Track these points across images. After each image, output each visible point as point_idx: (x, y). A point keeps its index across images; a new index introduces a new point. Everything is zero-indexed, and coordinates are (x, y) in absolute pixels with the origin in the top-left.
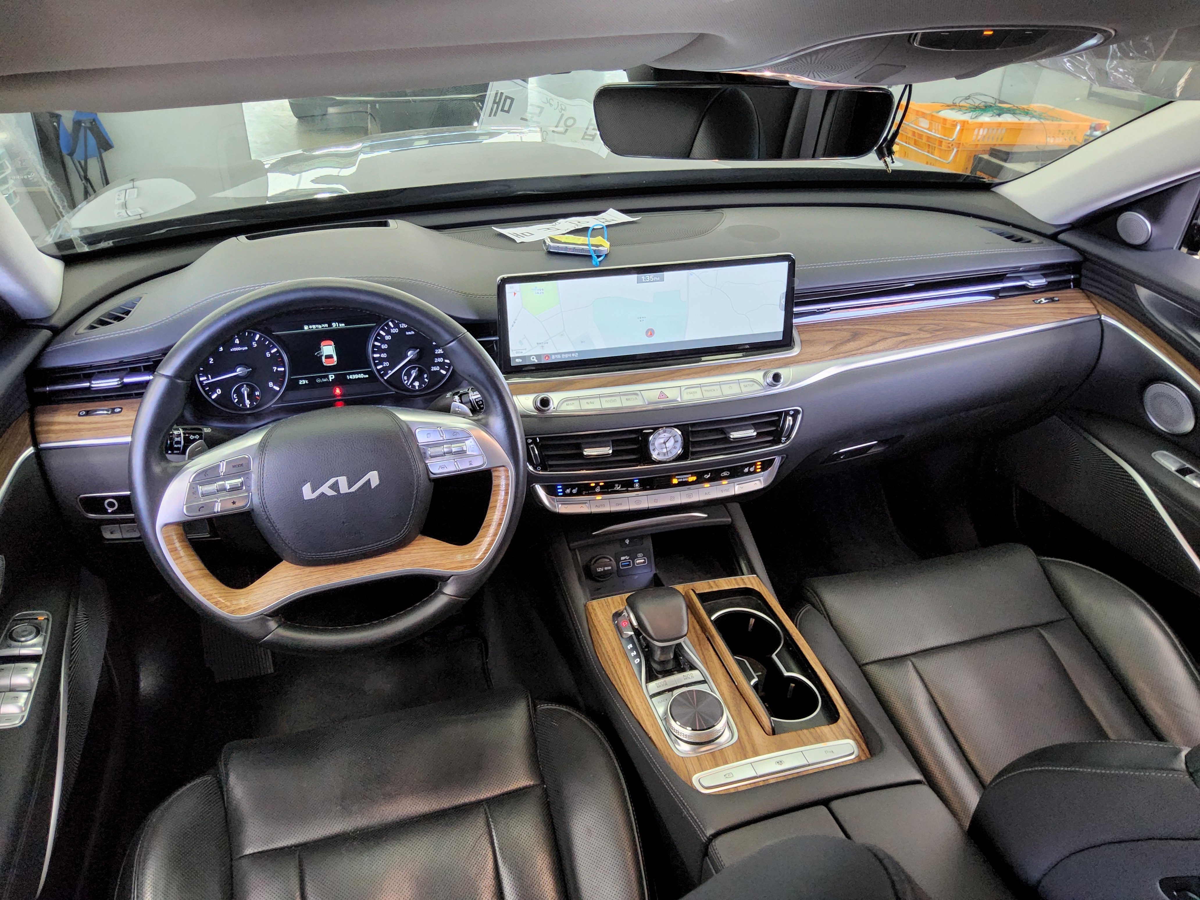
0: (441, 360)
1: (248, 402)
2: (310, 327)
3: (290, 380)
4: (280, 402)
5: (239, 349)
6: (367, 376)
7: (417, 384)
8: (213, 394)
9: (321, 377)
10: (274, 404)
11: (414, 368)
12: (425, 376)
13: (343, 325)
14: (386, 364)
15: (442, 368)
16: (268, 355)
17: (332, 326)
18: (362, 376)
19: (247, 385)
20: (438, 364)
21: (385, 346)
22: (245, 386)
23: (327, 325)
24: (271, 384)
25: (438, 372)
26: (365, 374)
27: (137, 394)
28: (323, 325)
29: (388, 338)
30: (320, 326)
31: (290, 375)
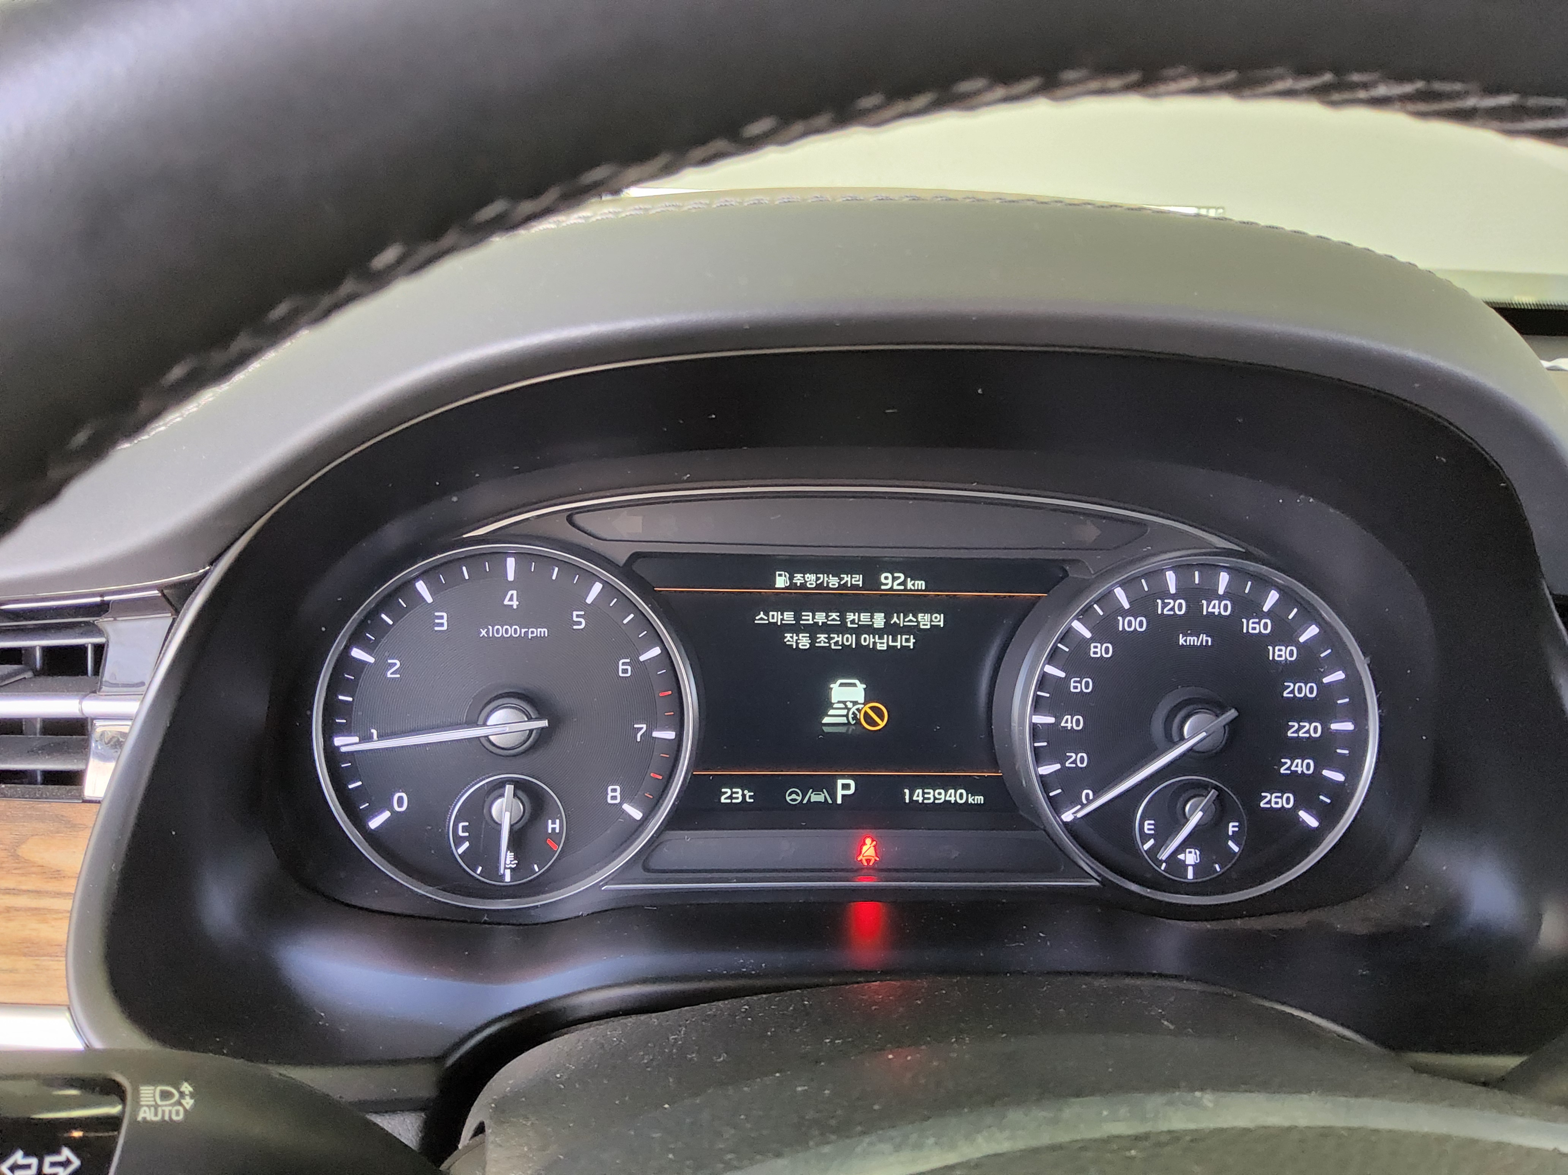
0: (1302, 766)
1: (507, 859)
2: (798, 579)
3: (692, 785)
4: (638, 871)
5: (512, 631)
6: (980, 799)
7: (1191, 857)
8: (373, 812)
9: (806, 784)
10: (608, 881)
11: (1199, 789)
12: (1232, 827)
13: (921, 584)
14: (1078, 759)
15: (1306, 801)
16: (624, 668)
17: (878, 585)
18: (953, 796)
19: (519, 785)
20: (1292, 783)
21: (1081, 686)
22: (509, 789)
23: (858, 580)
24: (614, 794)
25: (1287, 818)
26: (971, 791)
27: (54, 778)
28: (846, 578)
29: (1100, 650)
30: (833, 582)
31: (697, 761)
